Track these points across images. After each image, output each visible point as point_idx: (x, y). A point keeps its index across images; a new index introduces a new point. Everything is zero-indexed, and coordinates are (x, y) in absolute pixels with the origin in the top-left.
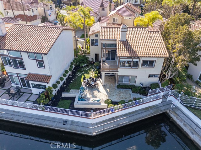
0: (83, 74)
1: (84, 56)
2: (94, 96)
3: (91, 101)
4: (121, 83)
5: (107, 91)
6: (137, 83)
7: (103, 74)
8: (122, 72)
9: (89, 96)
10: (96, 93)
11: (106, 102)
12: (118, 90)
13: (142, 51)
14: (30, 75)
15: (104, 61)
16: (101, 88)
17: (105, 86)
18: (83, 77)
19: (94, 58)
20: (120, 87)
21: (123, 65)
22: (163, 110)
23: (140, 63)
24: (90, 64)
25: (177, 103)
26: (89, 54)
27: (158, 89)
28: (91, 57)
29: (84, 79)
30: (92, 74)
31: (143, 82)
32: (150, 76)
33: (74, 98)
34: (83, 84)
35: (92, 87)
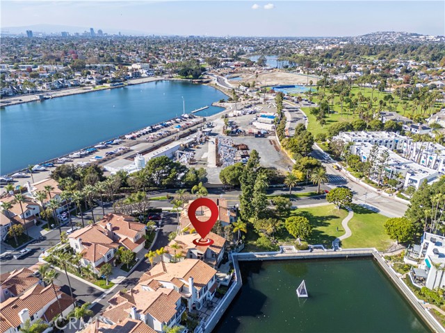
6: (221, 260)
8: (218, 259)
20: (219, 267)
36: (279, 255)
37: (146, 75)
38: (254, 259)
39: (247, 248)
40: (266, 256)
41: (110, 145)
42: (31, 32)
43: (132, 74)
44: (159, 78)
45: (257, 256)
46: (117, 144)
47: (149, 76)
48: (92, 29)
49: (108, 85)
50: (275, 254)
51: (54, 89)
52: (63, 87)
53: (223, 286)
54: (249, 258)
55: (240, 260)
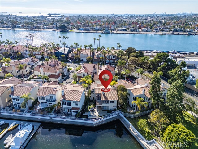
0: (89, 106)
1: (88, 98)
2: (94, 114)
3: (93, 116)
4: (103, 109)
5: (98, 113)
6: (109, 109)
7: (97, 106)
8: (103, 105)
9: (92, 115)
10: (94, 113)
11: (98, 116)
12: (102, 112)
13: (109, 98)
14: (72, 108)
15: (97, 101)
16: (96, 111)
17: (98, 111)
18: (89, 107)
19: (92, 99)
20: (103, 111)
21: (103, 102)
22: (117, 118)
23: (109, 102)
24: (91, 101)
25: (122, 115)
26: (90, 96)
27: (116, 111)
28: (91, 98)
29: (90, 108)
30: (92, 106)
31: (111, 108)
32: (114, 106)
33: (87, 115)
34: (89, 110)
35: (93, 111)
45: (131, 128)
53: (86, 116)
54: (125, 124)
55: (120, 120)
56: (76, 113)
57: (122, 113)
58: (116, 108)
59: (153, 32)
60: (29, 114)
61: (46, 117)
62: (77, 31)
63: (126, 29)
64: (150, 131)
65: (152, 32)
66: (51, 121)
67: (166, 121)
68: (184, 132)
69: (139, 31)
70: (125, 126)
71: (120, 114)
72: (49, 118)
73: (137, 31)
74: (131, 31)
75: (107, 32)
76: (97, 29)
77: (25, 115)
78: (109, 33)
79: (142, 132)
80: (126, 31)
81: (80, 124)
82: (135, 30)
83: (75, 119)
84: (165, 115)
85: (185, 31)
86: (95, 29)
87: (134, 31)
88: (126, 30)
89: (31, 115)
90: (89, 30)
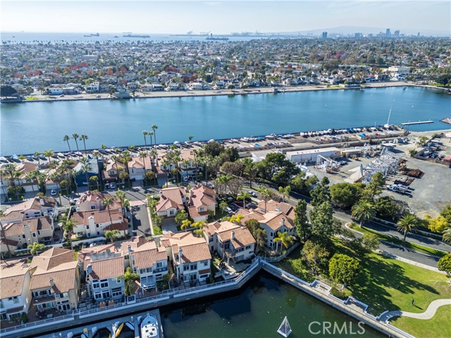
2: (229, 272)
4: (237, 261)
5: (233, 268)
6: (245, 258)
7: (229, 259)
8: (238, 255)
10: (229, 270)
12: (237, 265)
13: (244, 242)
14: (200, 271)
15: (225, 251)
16: (230, 267)
18: (214, 264)
20: (237, 263)
21: (237, 251)
22: (260, 268)
23: (245, 248)
25: (265, 262)
27: (255, 258)
29: (217, 265)
30: (217, 261)
31: (247, 257)
32: (250, 253)
33: (221, 276)
34: (219, 268)
36: (306, 286)
37: (396, 79)
38: (279, 276)
39: (284, 263)
40: (292, 280)
41: (280, 138)
42: (326, 33)
43: (379, 77)
44: (410, 83)
45: (283, 275)
46: (287, 138)
47: (399, 80)
48: (388, 30)
49: (342, 86)
50: (302, 283)
51: (293, 85)
52: (302, 84)
53: (221, 278)
54: (274, 272)
55: (265, 269)
56: (205, 278)
57: (263, 259)
58: (253, 254)
59: (216, 91)
60: (134, 302)
61: (164, 298)
62: (47, 98)
63: (161, 87)
64: (307, 272)
65: (213, 89)
66: (172, 301)
67: (325, 254)
68: (350, 261)
69: (188, 90)
70: (275, 274)
71: (262, 261)
72: (168, 298)
73: (184, 90)
74: (172, 90)
75: (124, 95)
76: (96, 88)
77: (127, 304)
78: (128, 98)
79: (300, 275)
80: (163, 90)
81: (218, 291)
82: (181, 88)
83: (209, 286)
84: (321, 247)
85: (266, 85)
86: (89, 89)
87: (178, 89)
88: (161, 89)
89: (137, 302)
90: (76, 93)
